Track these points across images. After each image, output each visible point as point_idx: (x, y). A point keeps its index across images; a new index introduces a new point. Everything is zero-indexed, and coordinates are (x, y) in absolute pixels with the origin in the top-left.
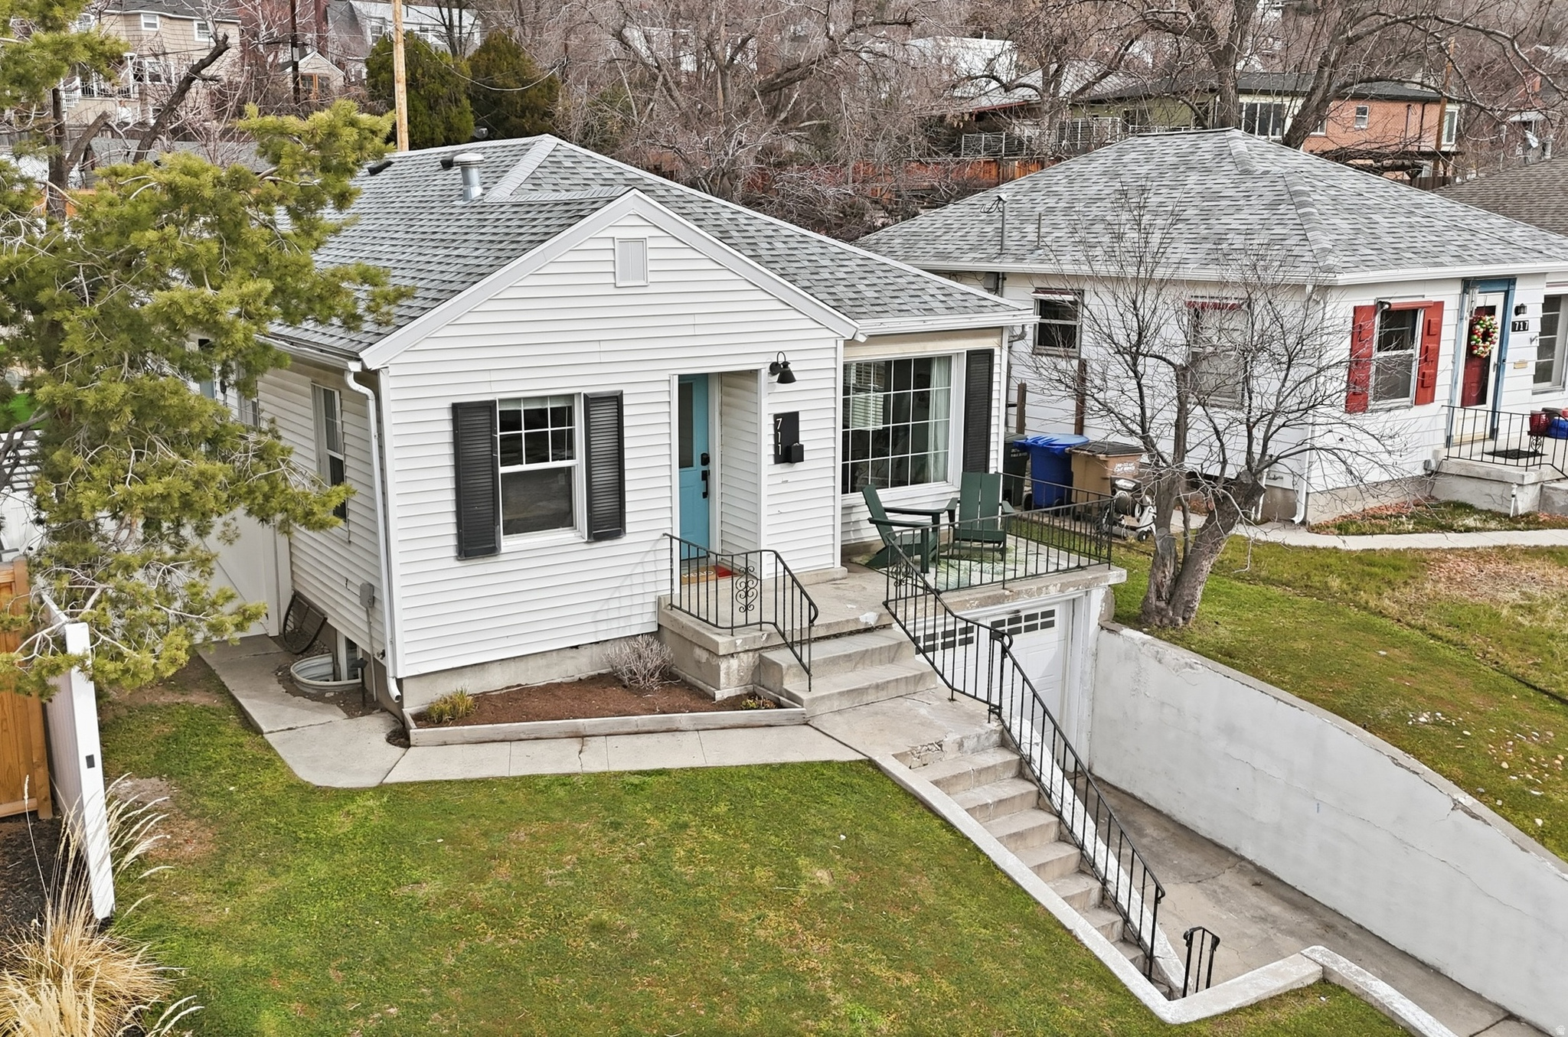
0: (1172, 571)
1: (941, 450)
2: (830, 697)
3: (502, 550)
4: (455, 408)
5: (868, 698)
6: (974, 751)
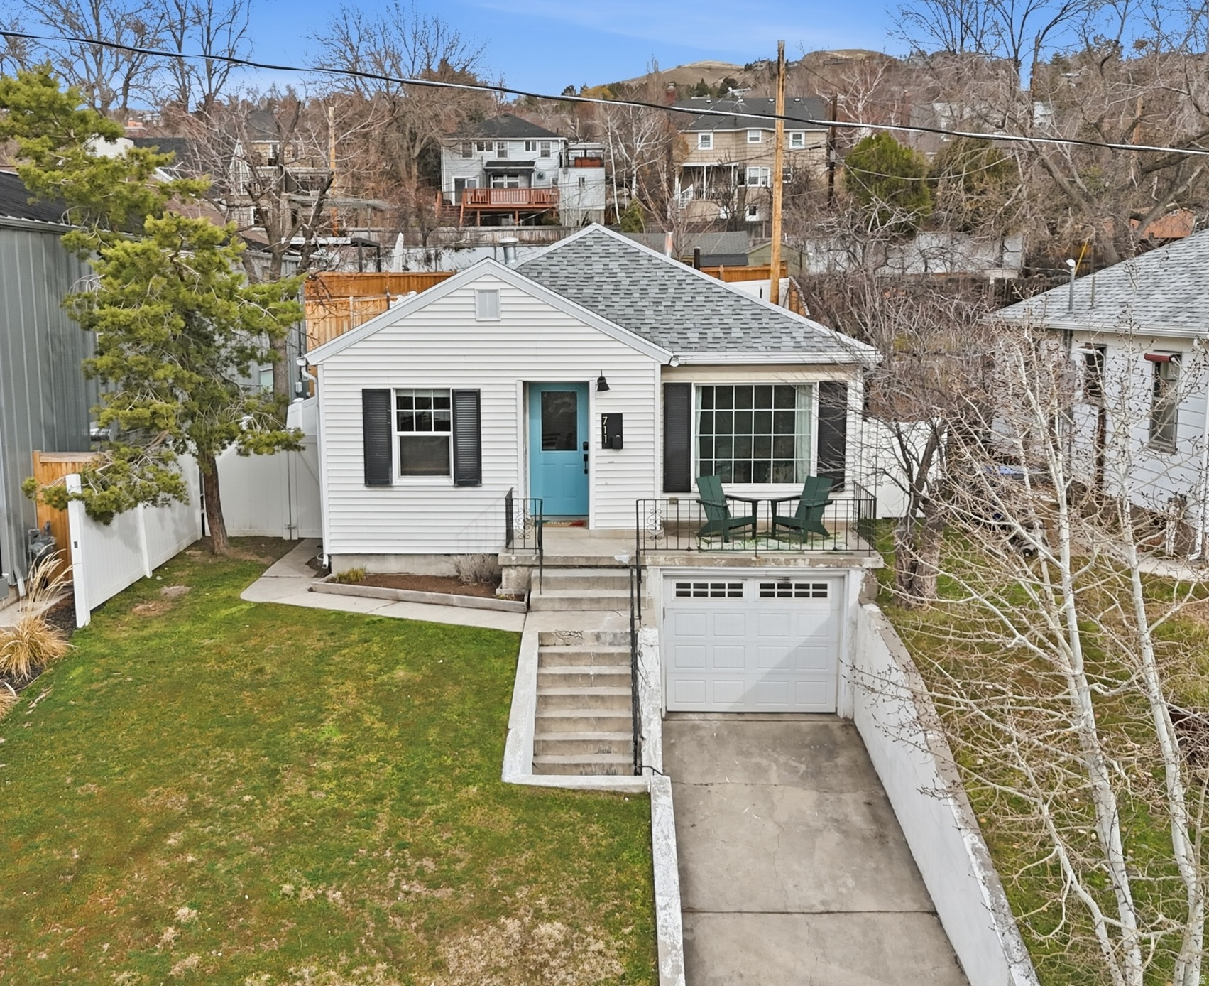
1: (804, 458)
2: (552, 600)
3: (394, 484)
4: (364, 391)
5: (585, 607)
6: (611, 644)
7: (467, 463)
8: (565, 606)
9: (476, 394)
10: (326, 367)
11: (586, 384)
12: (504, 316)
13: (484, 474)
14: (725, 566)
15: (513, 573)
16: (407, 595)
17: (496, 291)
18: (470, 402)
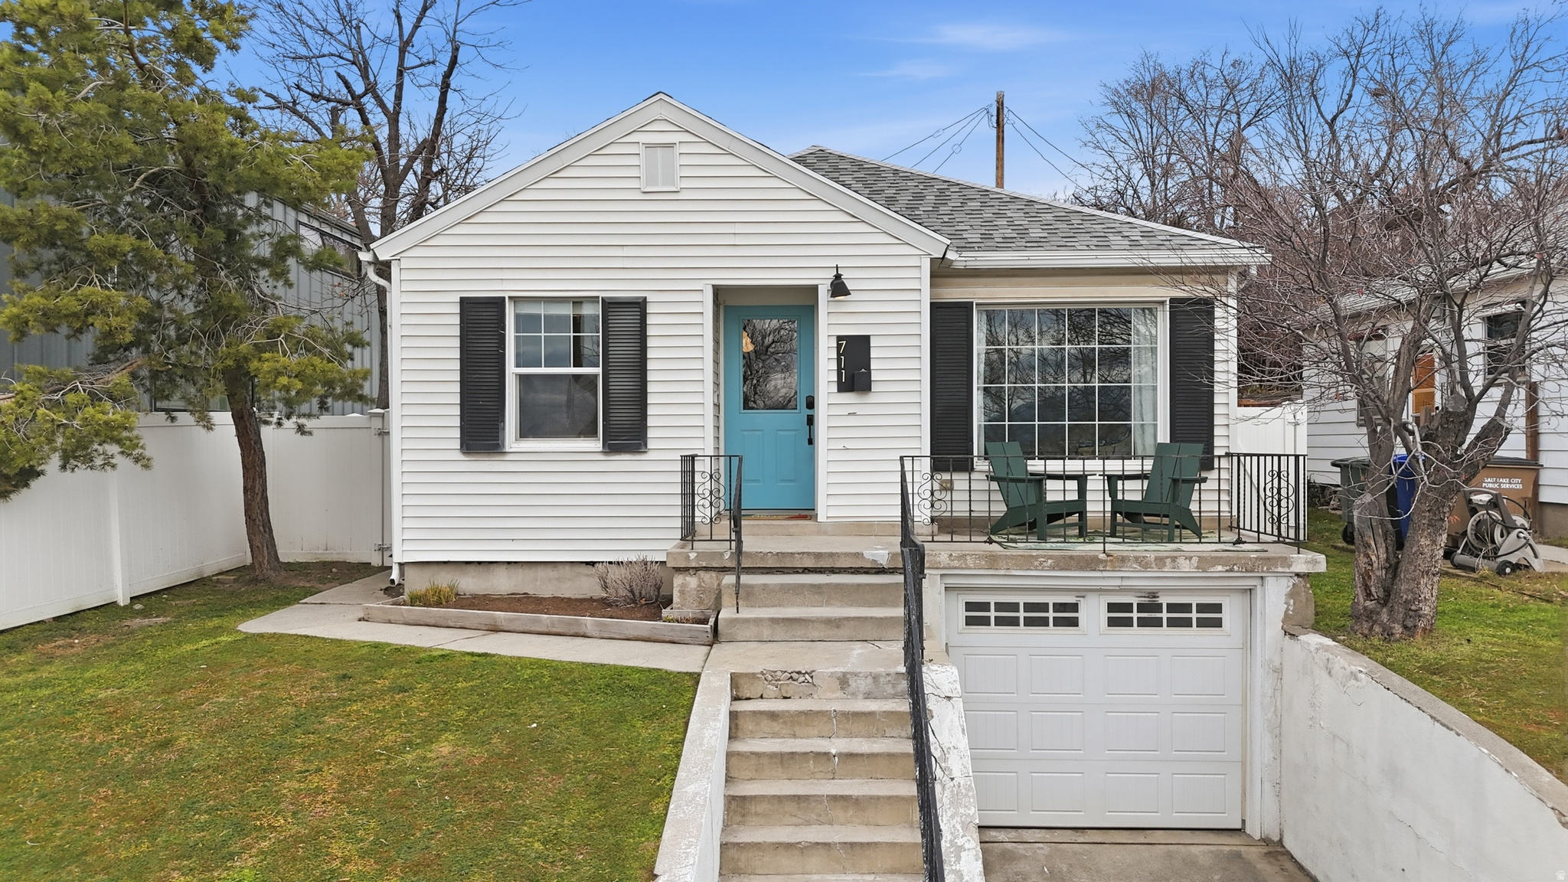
2: (758, 621)
3: (507, 449)
4: (465, 303)
5: (815, 634)
6: (868, 696)
7: (623, 416)
8: (780, 632)
9: (639, 306)
10: (404, 264)
11: (813, 290)
12: (685, 184)
13: (651, 433)
14: (1052, 568)
15: (692, 581)
16: (511, 620)
17: (671, 145)
18: (629, 319)
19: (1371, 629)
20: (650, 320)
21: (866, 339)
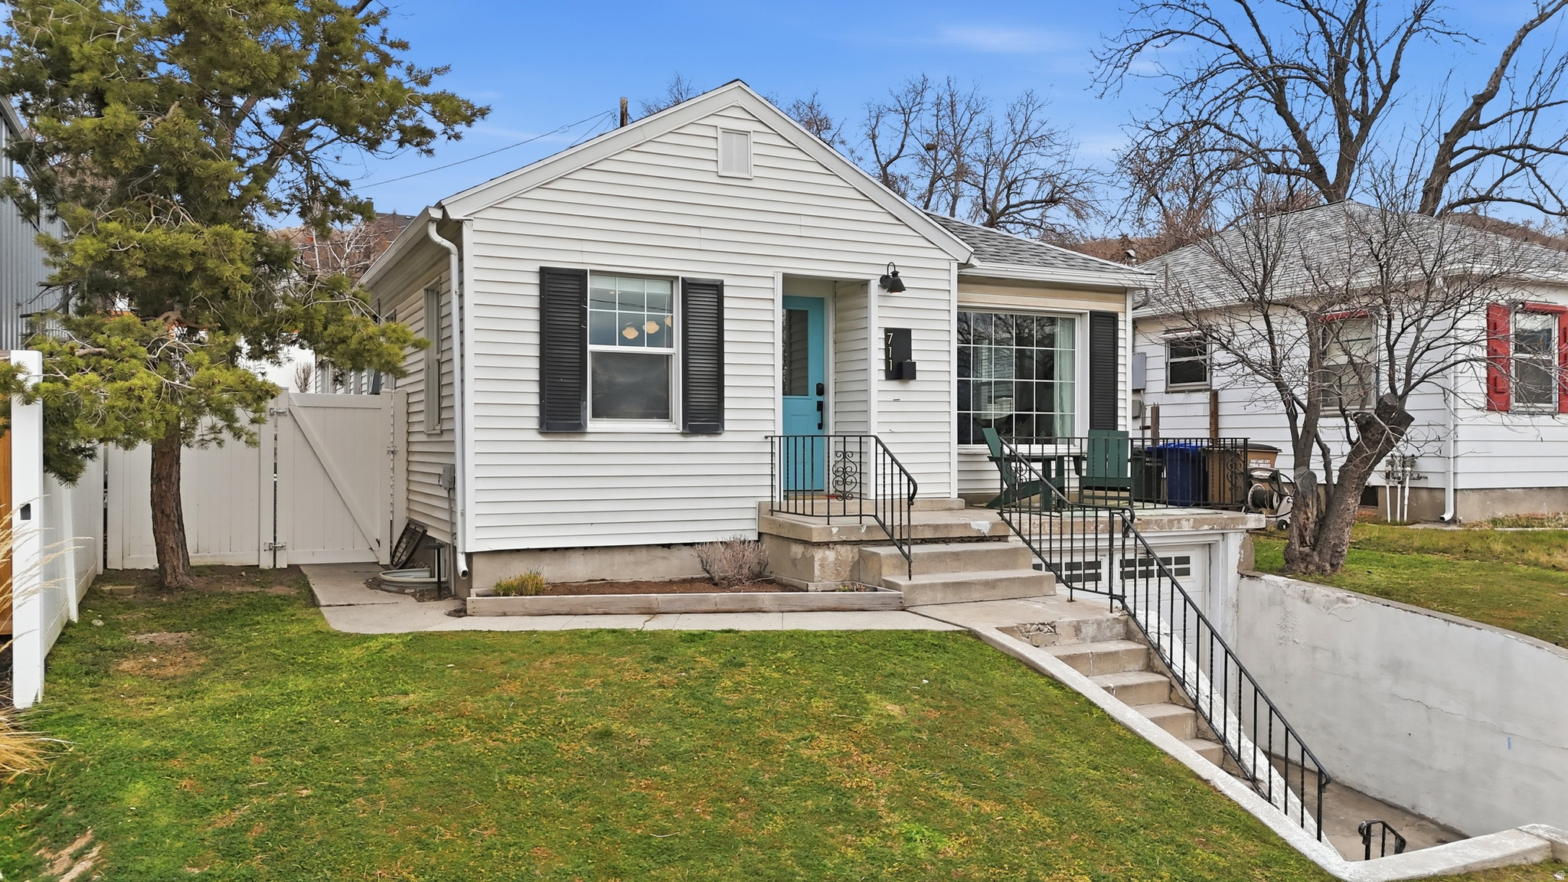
0: (1315, 513)
1: (1067, 412)
3: (589, 430)
4: (544, 272)
7: (702, 396)
8: (950, 595)
9: (716, 289)
10: (476, 225)
11: (864, 284)
12: (756, 172)
13: (727, 415)
15: (830, 555)
16: (670, 601)
17: (746, 133)
18: (706, 300)
19: (1307, 567)
20: (727, 303)
21: (908, 332)
